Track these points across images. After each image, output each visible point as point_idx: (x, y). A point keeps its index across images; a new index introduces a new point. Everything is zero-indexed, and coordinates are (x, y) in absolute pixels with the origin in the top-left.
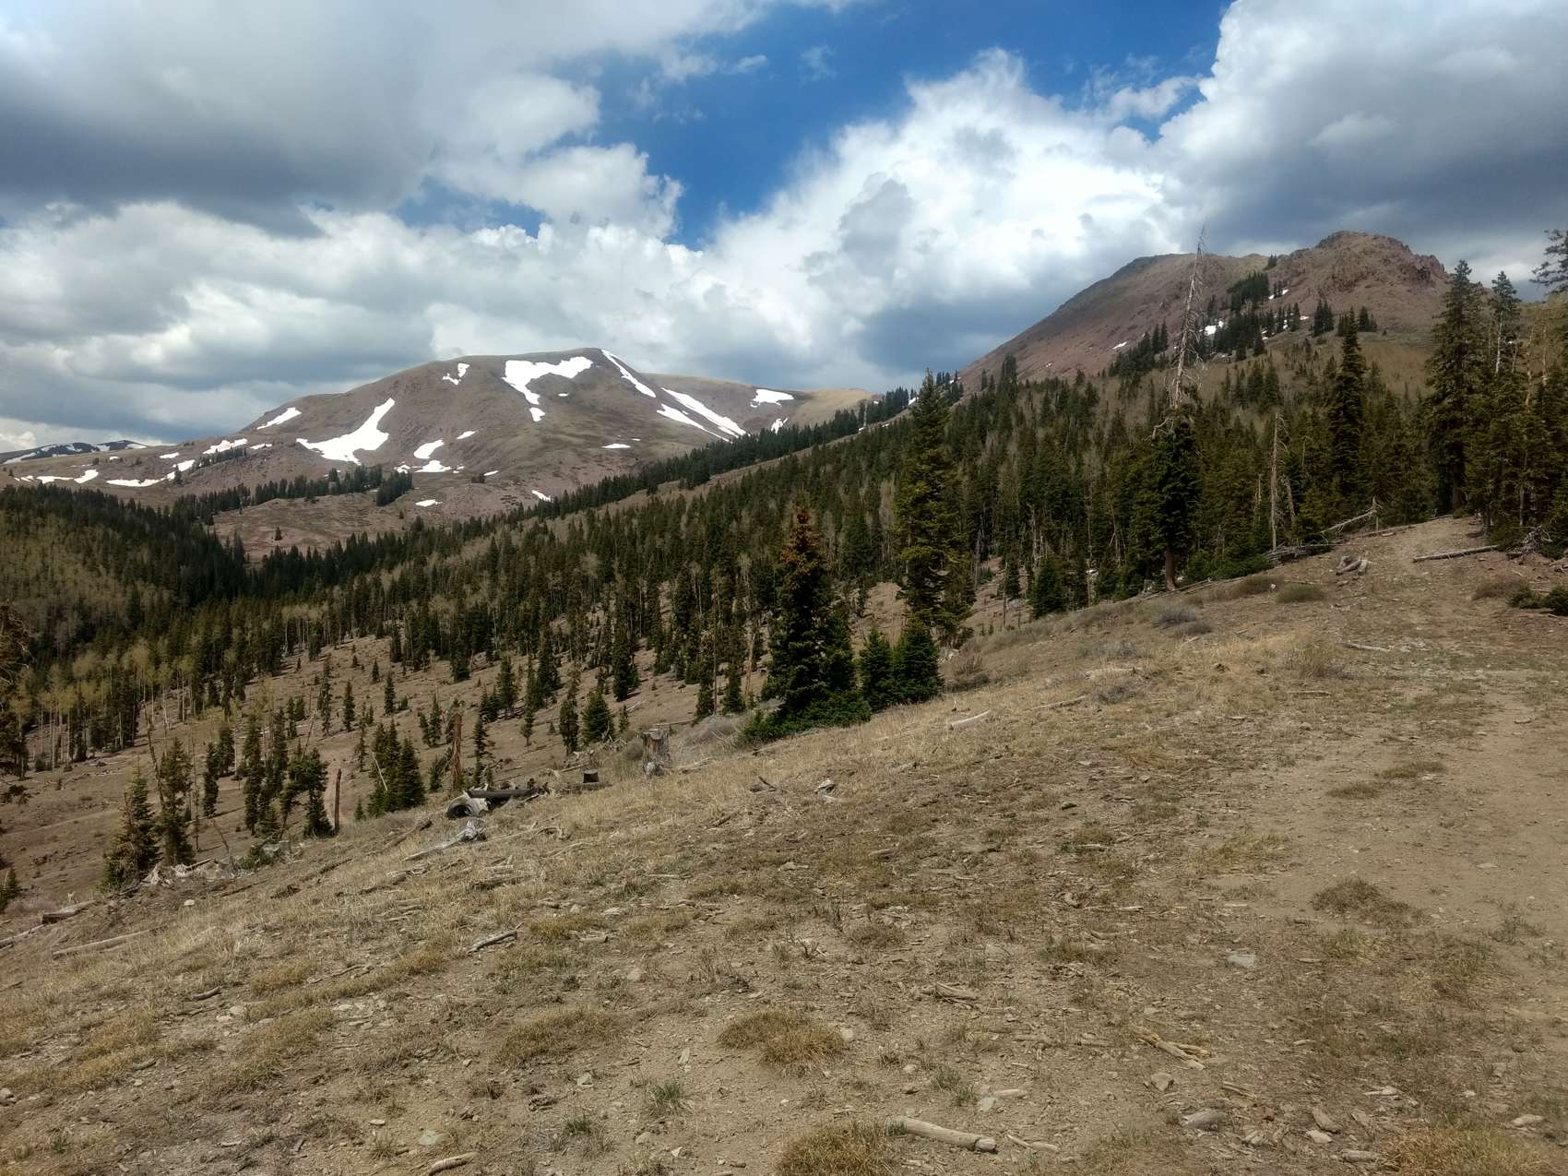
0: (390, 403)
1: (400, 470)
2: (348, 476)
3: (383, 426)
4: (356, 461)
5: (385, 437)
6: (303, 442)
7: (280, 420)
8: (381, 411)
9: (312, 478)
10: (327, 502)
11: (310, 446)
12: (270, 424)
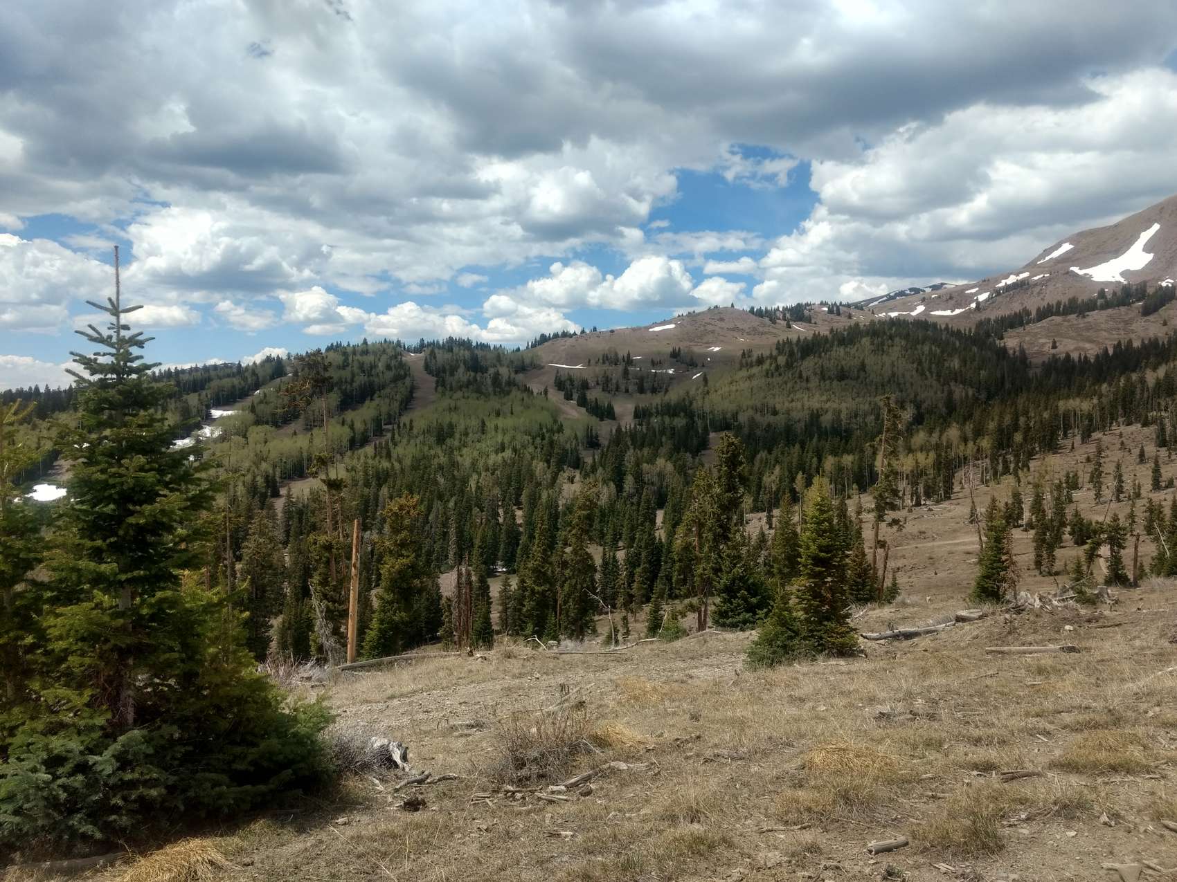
0: (1156, 227)
1: (1164, 284)
2: (1115, 294)
3: (1148, 248)
4: (1122, 280)
5: (1150, 257)
6: (1075, 269)
7: (1055, 254)
8: (1146, 236)
9: (1083, 297)
10: (1094, 316)
11: (1081, 272)
12: (1047, 258)
